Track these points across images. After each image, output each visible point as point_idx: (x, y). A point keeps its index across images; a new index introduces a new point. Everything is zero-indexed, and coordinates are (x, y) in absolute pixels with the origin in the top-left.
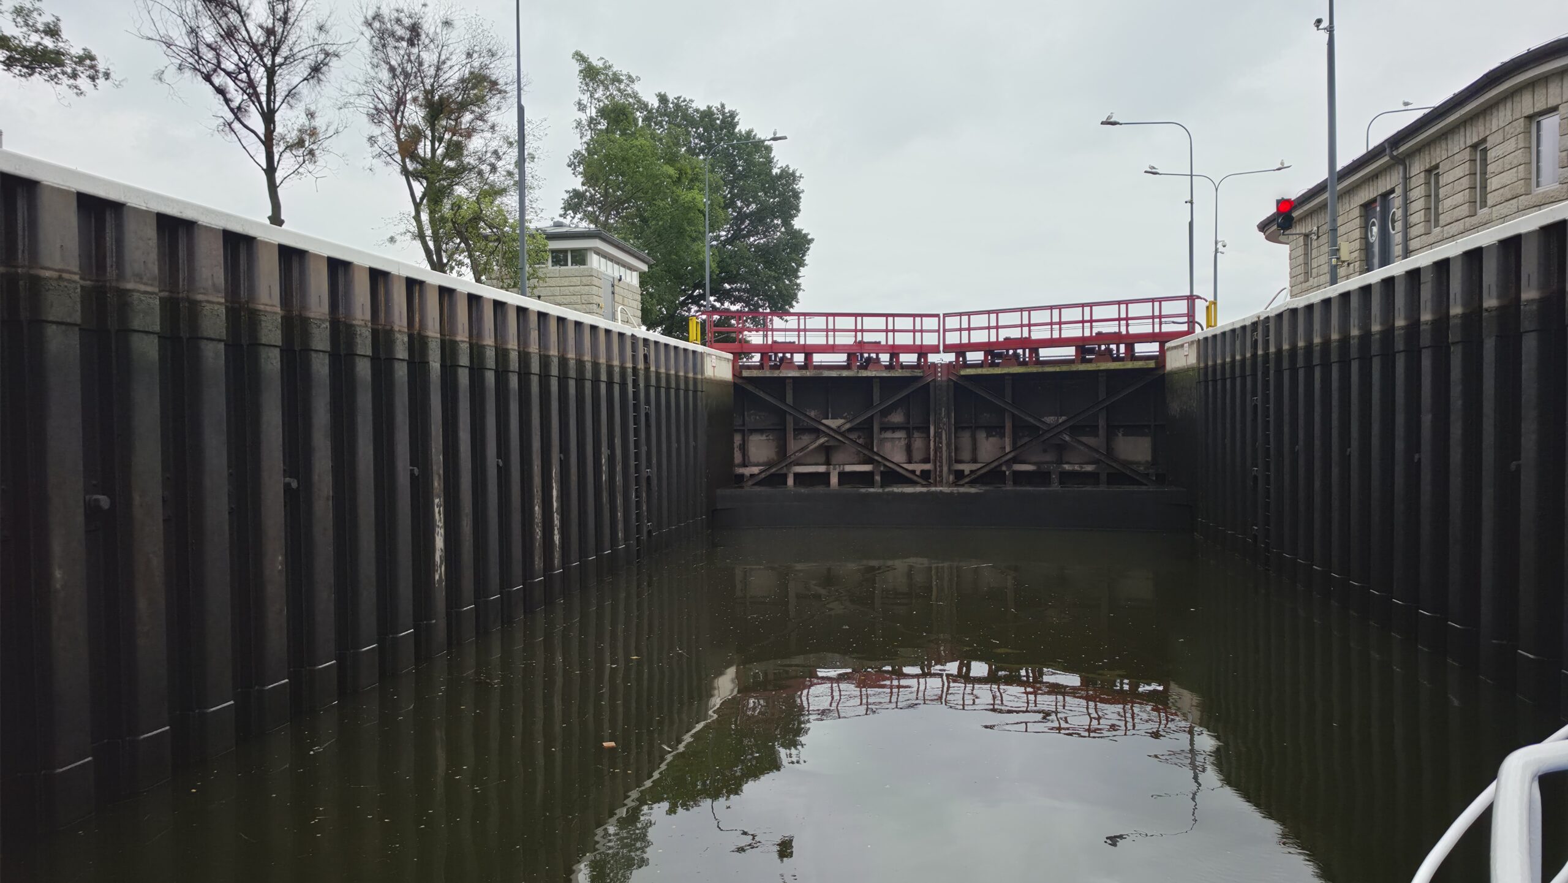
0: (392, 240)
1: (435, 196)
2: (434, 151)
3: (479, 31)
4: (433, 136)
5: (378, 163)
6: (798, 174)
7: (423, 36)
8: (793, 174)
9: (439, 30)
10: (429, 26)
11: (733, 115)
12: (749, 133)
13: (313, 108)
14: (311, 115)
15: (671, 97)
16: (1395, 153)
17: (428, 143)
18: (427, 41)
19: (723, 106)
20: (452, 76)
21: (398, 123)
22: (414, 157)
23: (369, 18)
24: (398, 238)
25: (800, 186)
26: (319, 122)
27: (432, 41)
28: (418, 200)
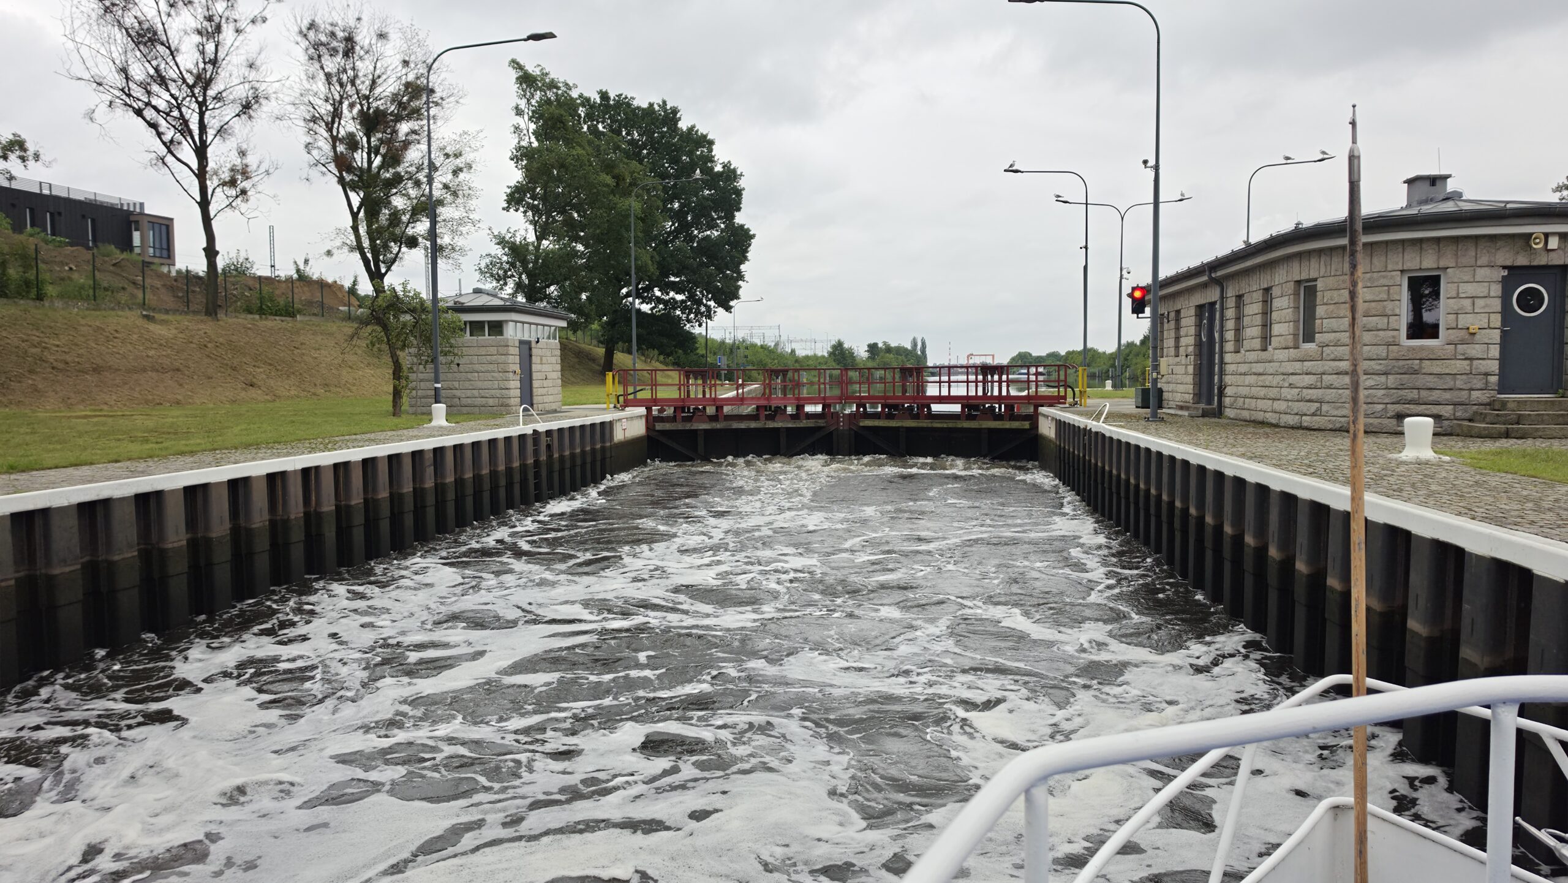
0: (329, 253)
1: (372, 207)
2: (370, 162)
3: (415, 41)
4: (369, 147)
5: (315, 173)
6: (739, 172)
7: (357, 48)
8: (734, 171)
9: (374, 41)
10: (364, 38)
11: (675, 111)
12: (691, 129)
13: (244, 146)
14: (242, 153)
15: (612, 95)
16: (1213, 275)
17: (365, 155)
18: (362, 53)
19: (664, 102)
20: (389, 87)
21: (335, 133)
22: (350, 169)
23: (304, 30)
24: (335, 251)
25: (742, 183)
26: (251, 160)
27: (367, 52)
28: (355, 210)
